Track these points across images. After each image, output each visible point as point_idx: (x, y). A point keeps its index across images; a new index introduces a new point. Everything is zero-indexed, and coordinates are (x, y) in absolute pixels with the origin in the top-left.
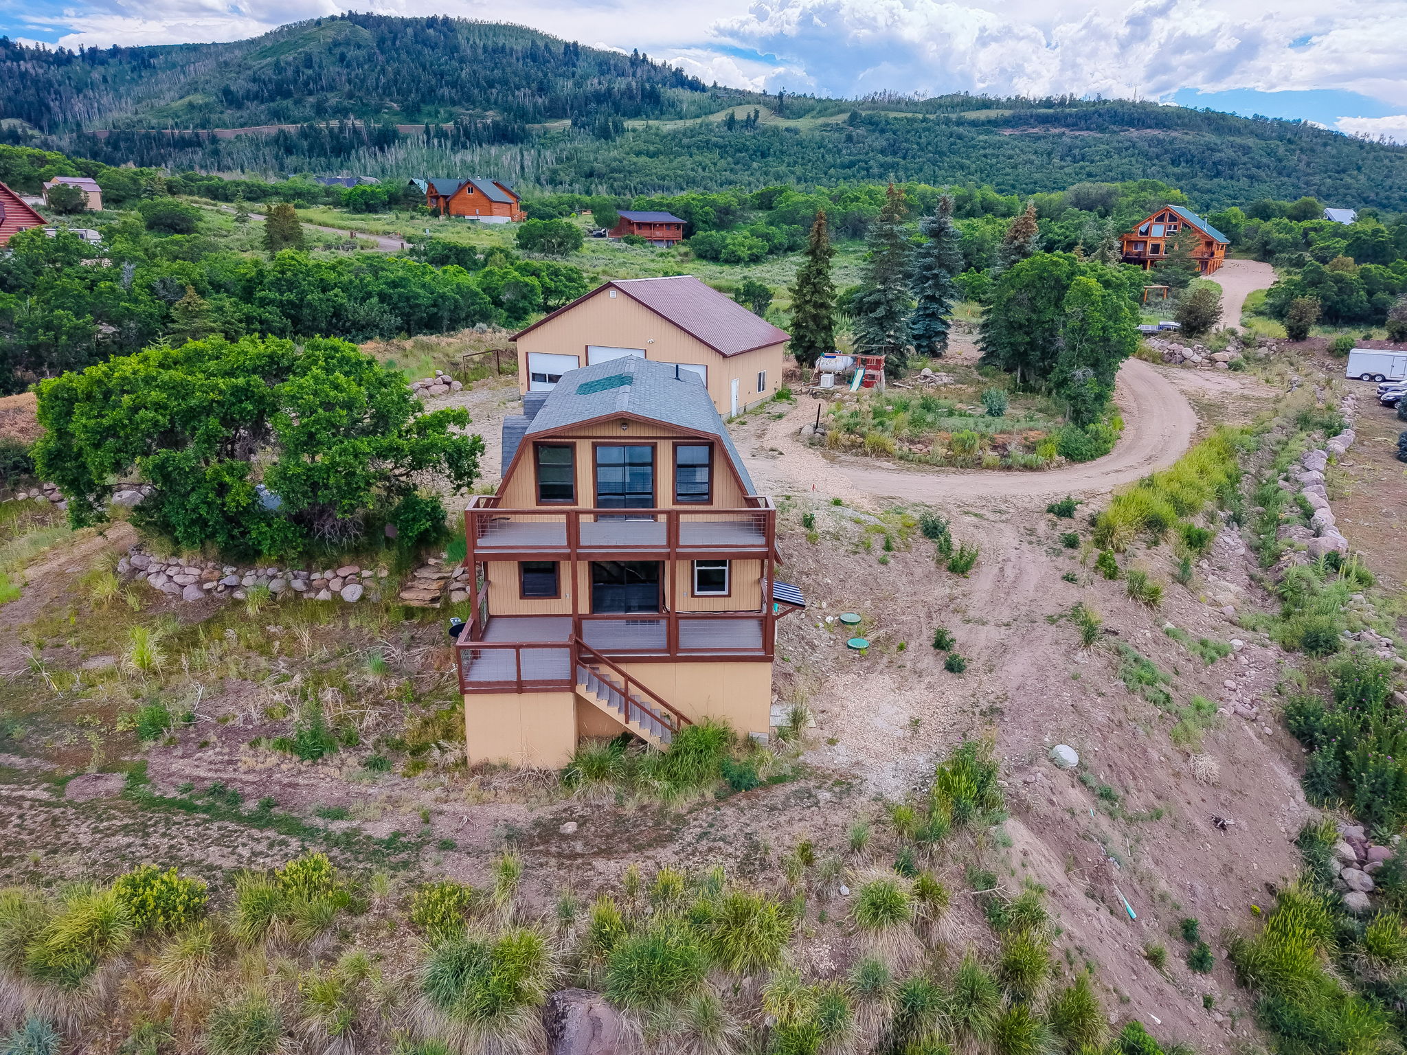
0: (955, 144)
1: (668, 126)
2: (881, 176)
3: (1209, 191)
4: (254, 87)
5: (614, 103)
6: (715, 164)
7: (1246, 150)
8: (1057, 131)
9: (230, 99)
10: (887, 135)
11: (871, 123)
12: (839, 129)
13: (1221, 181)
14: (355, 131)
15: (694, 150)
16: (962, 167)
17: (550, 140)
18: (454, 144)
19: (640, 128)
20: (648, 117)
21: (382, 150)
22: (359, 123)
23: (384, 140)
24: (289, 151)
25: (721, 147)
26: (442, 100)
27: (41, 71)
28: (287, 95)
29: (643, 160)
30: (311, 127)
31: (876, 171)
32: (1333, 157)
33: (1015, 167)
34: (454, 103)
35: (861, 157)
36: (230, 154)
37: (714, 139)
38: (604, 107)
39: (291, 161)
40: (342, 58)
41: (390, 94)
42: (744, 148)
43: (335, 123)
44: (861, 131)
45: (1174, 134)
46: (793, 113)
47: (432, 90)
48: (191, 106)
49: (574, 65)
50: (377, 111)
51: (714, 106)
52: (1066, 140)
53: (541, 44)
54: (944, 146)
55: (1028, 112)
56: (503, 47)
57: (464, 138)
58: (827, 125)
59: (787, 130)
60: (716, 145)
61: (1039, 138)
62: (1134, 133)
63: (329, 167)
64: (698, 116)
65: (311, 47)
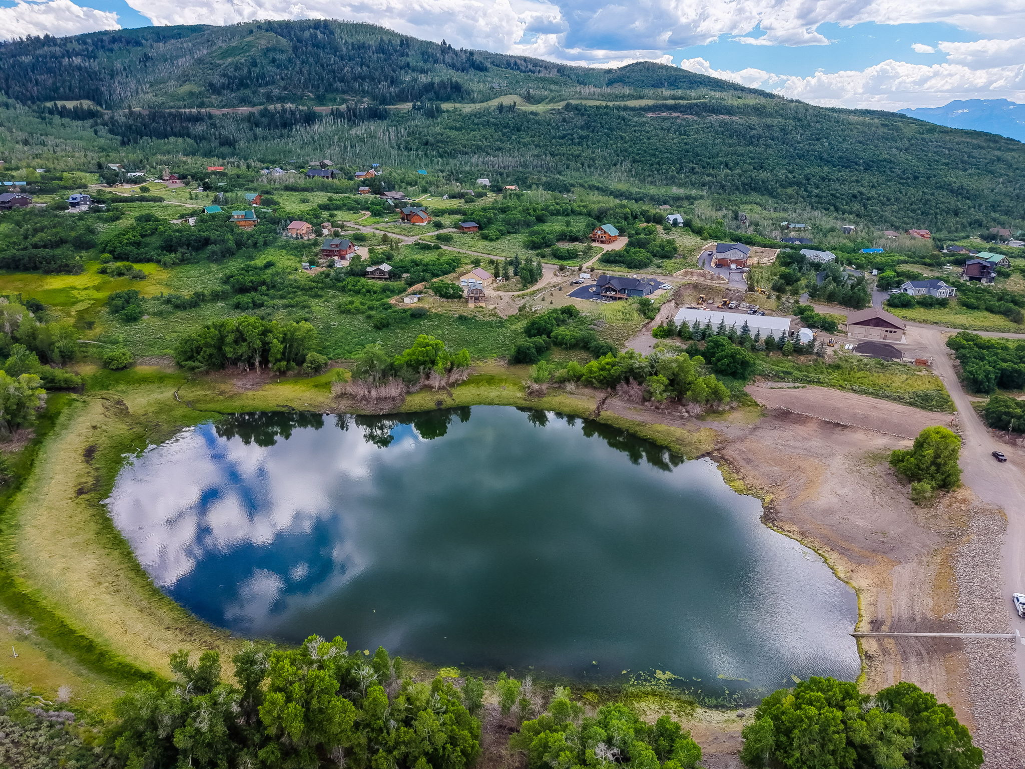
0: (619, 123)
1: (468, 108)
2: (579, 144)
3: (742, 155)
4: (224, 80)
5: (435, 93)
6: (492, 136)
7: (770, 127)
8: (675, 115)
9: (214, 89)
10: (585, 117)
11: (577, 109)
12: (560, 113)
13: (751, 148)
14: (293, 113)
15: (481, 126)
16: (622, 138)
17: (401, 119)
18: (349, 120)
19: (451, 109)
20: (455, 102)
21: (309, 125)
22: (293, 106)
23: (310, 118)
24: (257, 126)
25: (496, 125)
26: (337, 90)
27: (87, 64)
28: (247, 86)
29: (454, 133)
30: (266, 109)
31: (576, 141)
32: (818, 130)
33: (649, 139)
34: (344, 92)
35: (570, 132)
36: (223, 127)
37: (492, 120)
38: (429, 95)
39: (259, 131)
40: (274, 61)
41: (308, 88)
42: (507, 126)
43: (279, 107)
44: (571, 114)
45: (734, 118)
46: (535, 101)
47: (331, 85)
48: (191, 94)
49: (407, 55)
50: (302, 99)
51: (492, 96)
52: (679, 121)
53: (386, 39)
54: (614, 125)
55: (661, 102)
56: (364, 43)
57: (353, 117)
58: (554, 109)
59: (532, 113)
60: (493, 124)
61: (665, 119)
62: (714, 118)
63: (281, 136)
64: (482, 102)
65: (253, 52)
